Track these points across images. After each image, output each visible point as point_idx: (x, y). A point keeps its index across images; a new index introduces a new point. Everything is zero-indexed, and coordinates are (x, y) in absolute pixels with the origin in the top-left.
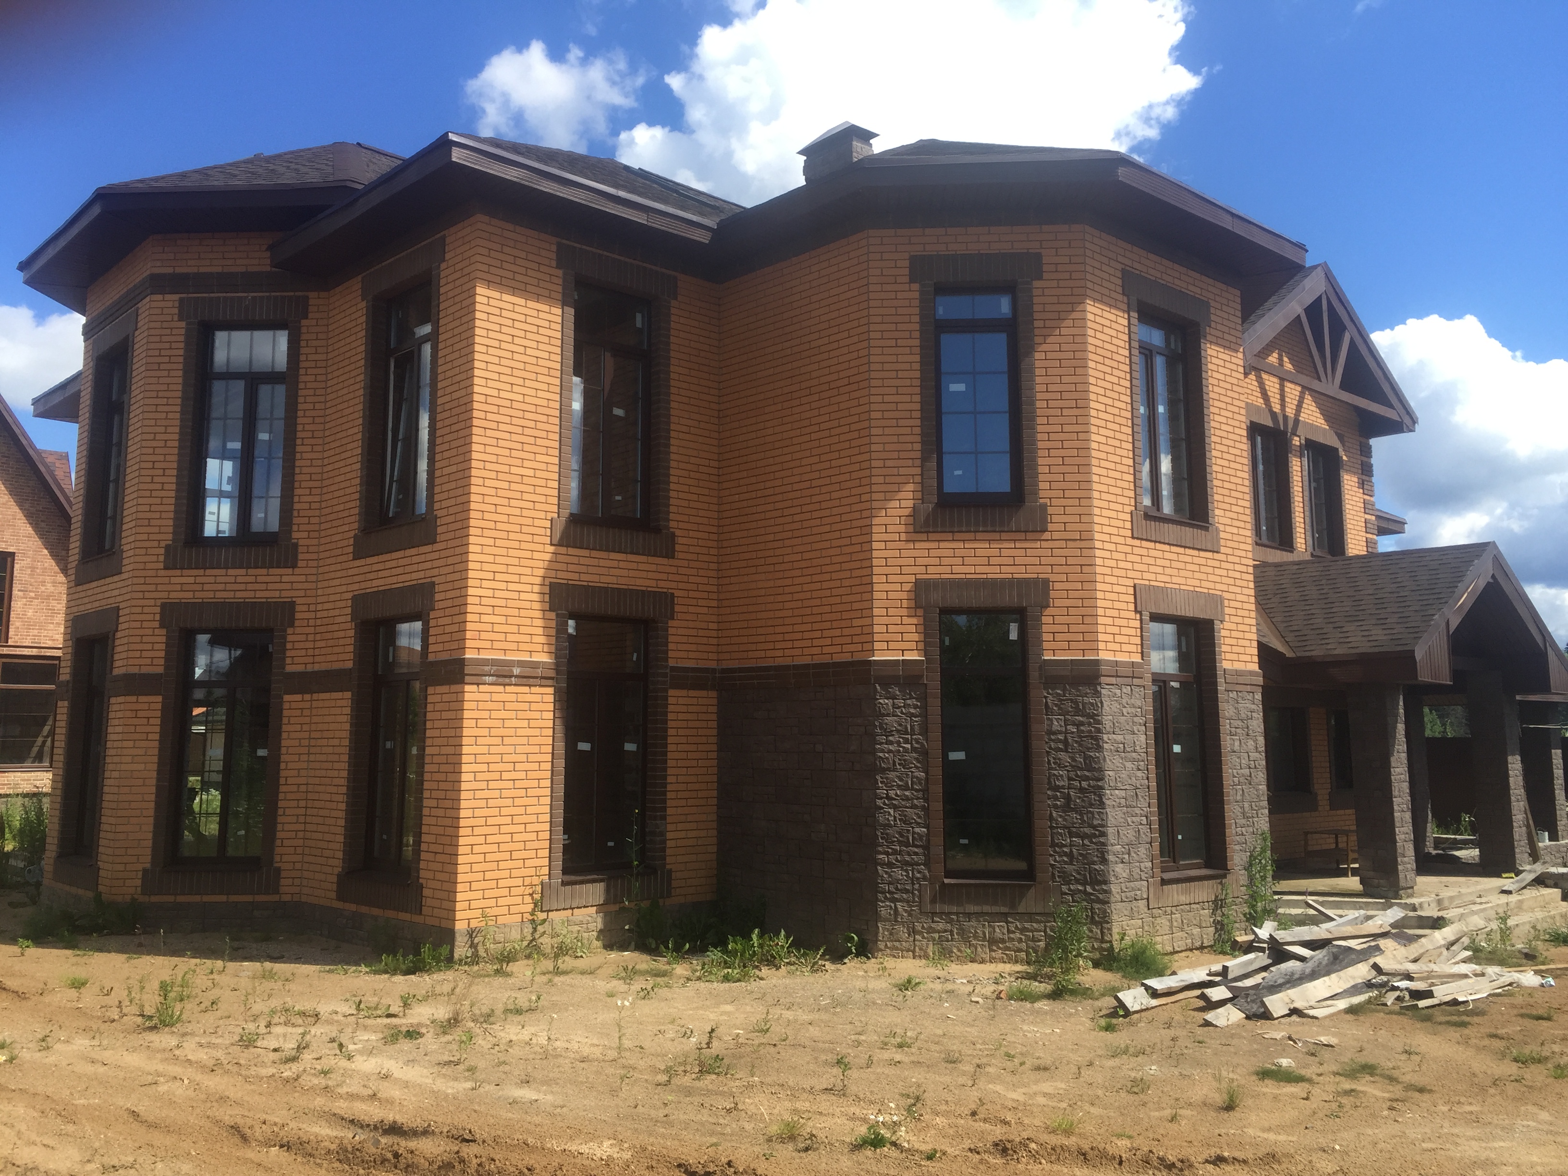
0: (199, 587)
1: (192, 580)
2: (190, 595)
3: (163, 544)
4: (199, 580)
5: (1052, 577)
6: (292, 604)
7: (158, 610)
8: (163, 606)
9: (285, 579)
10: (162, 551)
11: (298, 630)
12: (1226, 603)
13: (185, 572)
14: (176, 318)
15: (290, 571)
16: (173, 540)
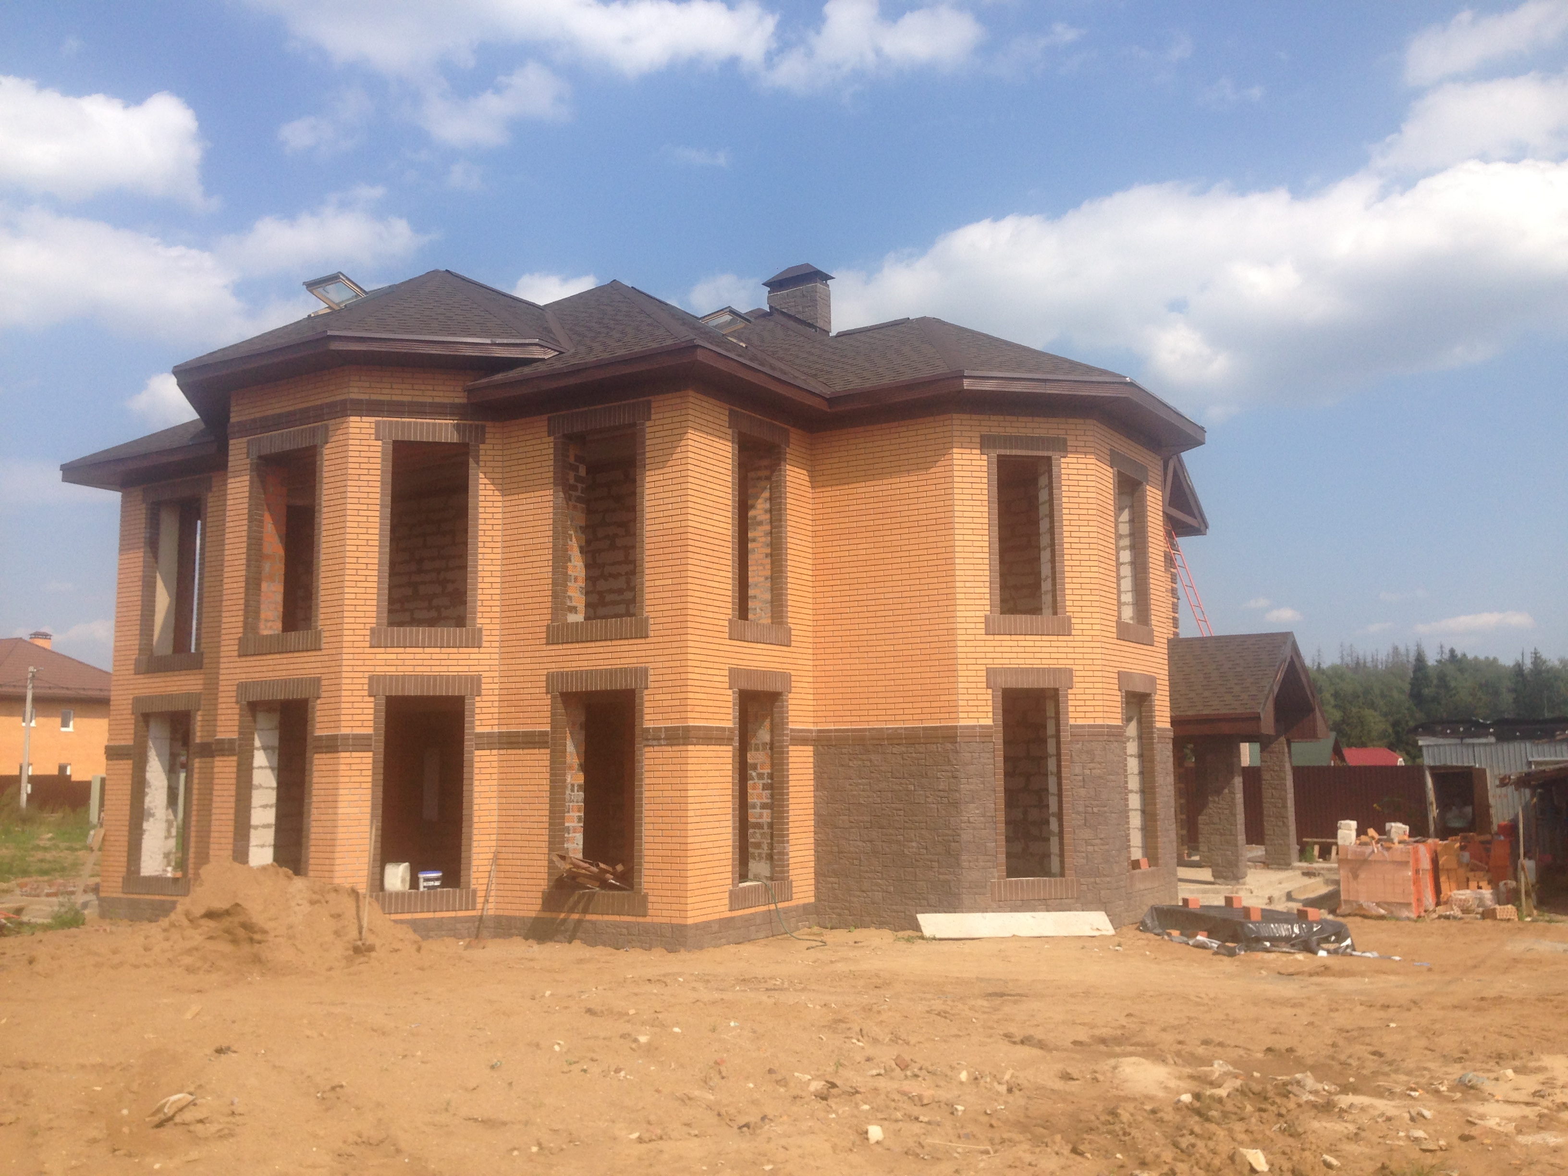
0: (400, 662)
1: (394, 656)
2: (393, 669)
3: (368, 626)
4: (400, 656)
5: (1075, 668)
6: (479, 678)
7: (366, 681)
8: (371, 678)
9: (473, 656)
10: (368, 632)
11: (485, 698)
12: (1158, 681)
13: (389, 650)
14: (373, 437)
15: (476, 650)
16: (377, 624)
